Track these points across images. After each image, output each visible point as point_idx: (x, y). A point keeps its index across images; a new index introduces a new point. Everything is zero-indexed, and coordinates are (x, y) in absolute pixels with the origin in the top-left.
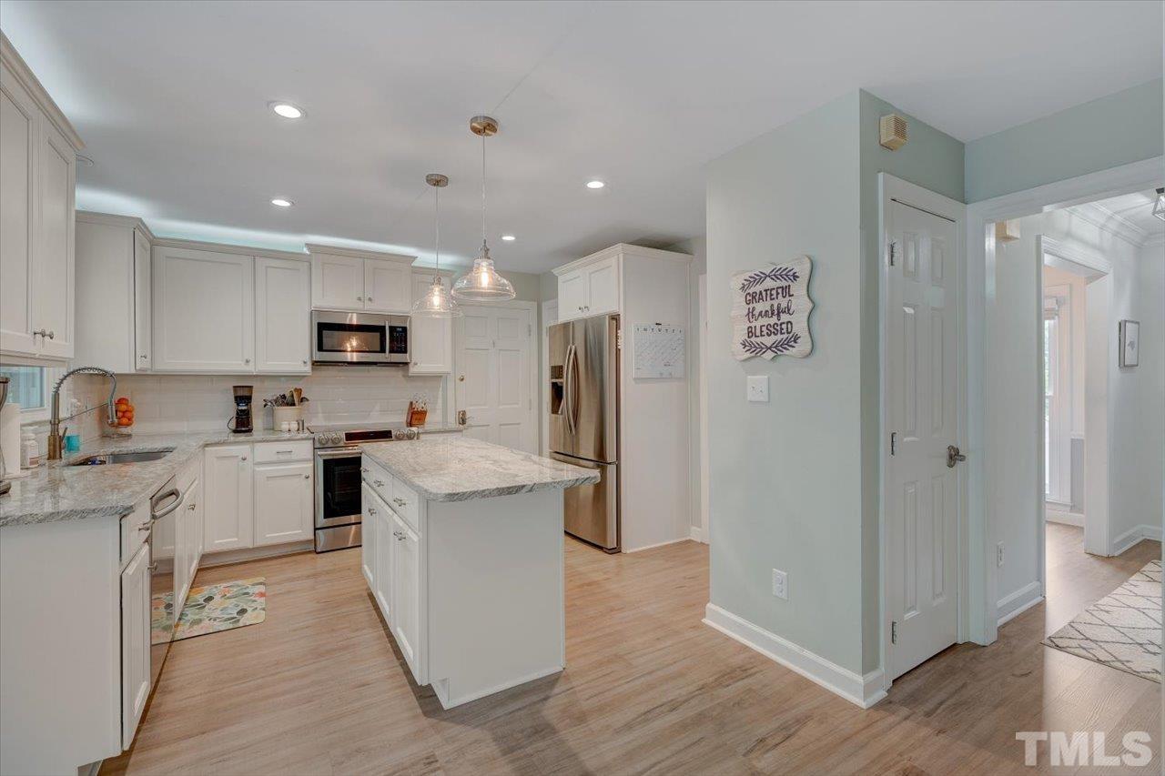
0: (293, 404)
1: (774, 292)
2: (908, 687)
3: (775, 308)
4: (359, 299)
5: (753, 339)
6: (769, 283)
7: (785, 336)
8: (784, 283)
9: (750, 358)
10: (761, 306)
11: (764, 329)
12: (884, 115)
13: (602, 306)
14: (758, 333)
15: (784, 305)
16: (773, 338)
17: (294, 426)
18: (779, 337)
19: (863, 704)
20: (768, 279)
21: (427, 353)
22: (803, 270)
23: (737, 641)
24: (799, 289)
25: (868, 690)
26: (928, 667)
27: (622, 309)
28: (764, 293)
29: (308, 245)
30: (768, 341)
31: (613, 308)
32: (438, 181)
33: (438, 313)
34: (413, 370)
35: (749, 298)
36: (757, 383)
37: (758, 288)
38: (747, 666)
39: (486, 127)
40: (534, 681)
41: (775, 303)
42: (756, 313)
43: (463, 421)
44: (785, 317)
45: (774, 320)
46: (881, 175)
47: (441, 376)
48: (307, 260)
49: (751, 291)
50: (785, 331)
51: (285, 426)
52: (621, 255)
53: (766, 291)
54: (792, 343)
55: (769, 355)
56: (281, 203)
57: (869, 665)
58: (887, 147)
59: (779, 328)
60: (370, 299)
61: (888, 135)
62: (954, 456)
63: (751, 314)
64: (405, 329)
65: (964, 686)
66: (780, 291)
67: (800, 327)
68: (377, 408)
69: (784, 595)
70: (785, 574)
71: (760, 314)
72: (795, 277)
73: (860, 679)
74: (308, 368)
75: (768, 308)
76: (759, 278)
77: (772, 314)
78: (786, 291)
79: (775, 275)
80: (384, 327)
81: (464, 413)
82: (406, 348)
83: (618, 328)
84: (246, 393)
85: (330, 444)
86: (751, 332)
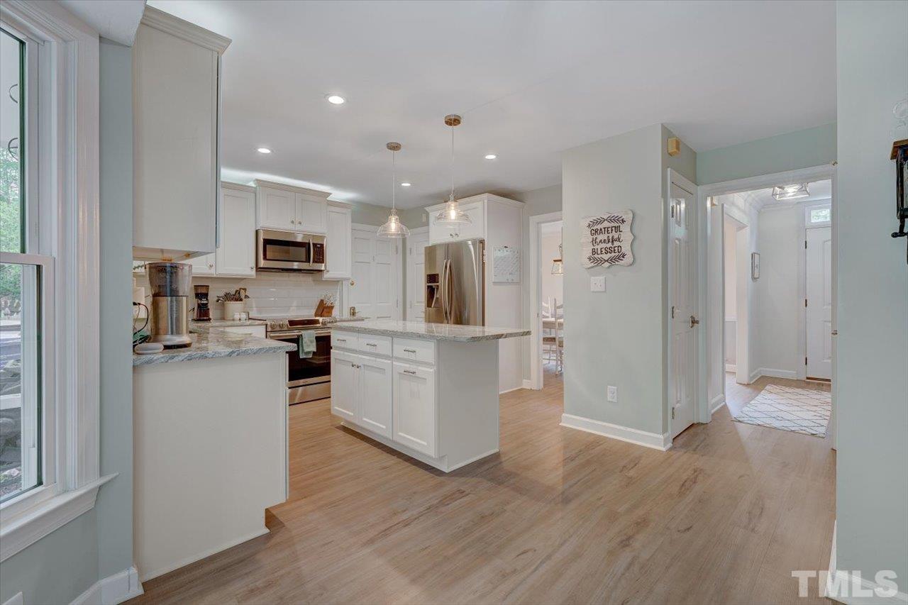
0: (241, 300)
1: (610, 229)
2: (680, 441)
3: (610, 238)
4: (293, 222)
5: (596, 256)
6: (606, 224)
7: (617, 254)
8: (616, 225)
9: (592, 267)
10: (601, 237)
11: (603, 250)
12: (670, 138)
13: (468, 234)
14: (599, 252)
15: (616, 237)
16: (609, 255)
17: (244, 316)
18: (613, 254)
19: (664, 449)
20: (606, 222)
21: (336, 263)
22: (628, 217)
23: (585, 432)
24: (625, 228)
25: (666, 441)
26: (685, 434)
27: (486, 237)
28: (603, 230)
29: (258, 181)
30: (606, 257)
31: (480, 234)
32: (394, 147)
33: (394, 234)
34: (326, 276)
35: (593, 232)
36: (597, 281)
37: (599, 227)
38: (595, 442)
39: (453, 121)
40: (485, 458)
41: (611, 236)
42: (598, 240)
43: (354, 314)
44: (616, 244)
45: (610, 245)
46: (669, 169)
47: (338, 281)
48: (254, 191)
49: (594, 228)
50: (616, 251)
51: (237, 316)
52: (486, 201)
53: (605, 228)
54: (622, 258)
55: (607, 264)
56: (264, 151)
57: (665, 430)
58: (670, 154)
59: (613, 249)
60: (300, 223)
61: (672, 149)
62: (694, 322)
63: (594, 241)
64: (322, 245)
65: (705, 439)
66: (614, 228)
67: (626, 248)
68: (295, 304)
69: (615, 400)
70: (615, 388)
71: (601, 241)
72: (623, 221)
73: (661, 437)
74: (253, 272)
75: (606, 238)
76: (601, 221)
77: (609, 242)
78: (617, 229)
79: (610, 220)
80: (309, 244)
81: (354, 309)
82: (323, 260)
83: (483, 249)
84: (204, 291)
85: (278, 329)
86: (594, 252)
